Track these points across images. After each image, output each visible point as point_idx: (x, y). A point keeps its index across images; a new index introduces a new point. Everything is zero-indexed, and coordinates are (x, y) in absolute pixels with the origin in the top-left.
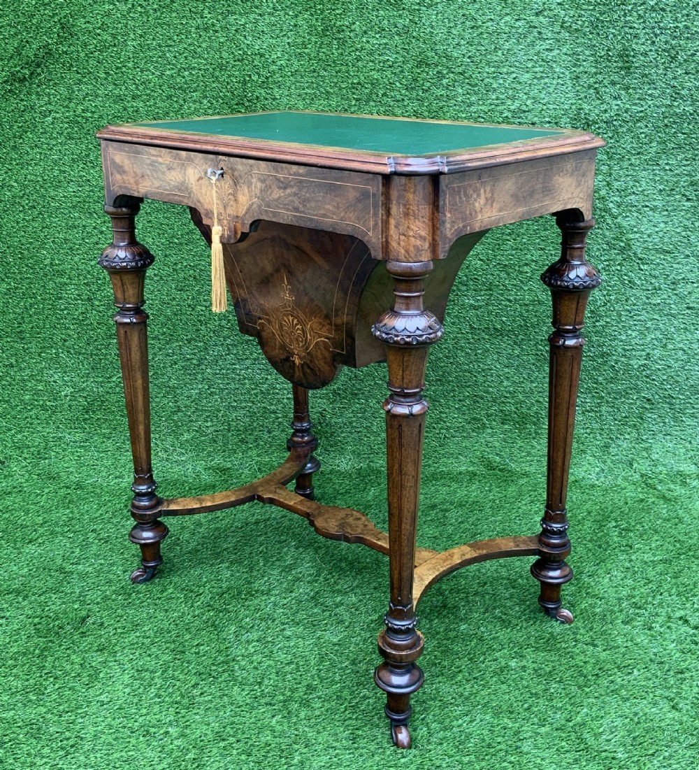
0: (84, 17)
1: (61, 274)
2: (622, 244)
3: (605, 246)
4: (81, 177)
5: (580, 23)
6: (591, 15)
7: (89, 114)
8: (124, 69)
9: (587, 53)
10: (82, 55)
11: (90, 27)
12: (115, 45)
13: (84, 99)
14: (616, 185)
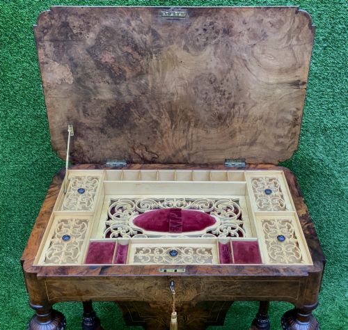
0: (11, 71)
1: (9, 210)
2: (339, 192)
3: (329, 193)
4: (17, 160)
5: (326, 74)
6: (334, 70)
7: (19, 126)
8: (39, 101)
9: (329, 90)
10: (12, 93)
11: (15, 76)
12: (32, 87)
13: (15, 117)
14: (339, 161)
